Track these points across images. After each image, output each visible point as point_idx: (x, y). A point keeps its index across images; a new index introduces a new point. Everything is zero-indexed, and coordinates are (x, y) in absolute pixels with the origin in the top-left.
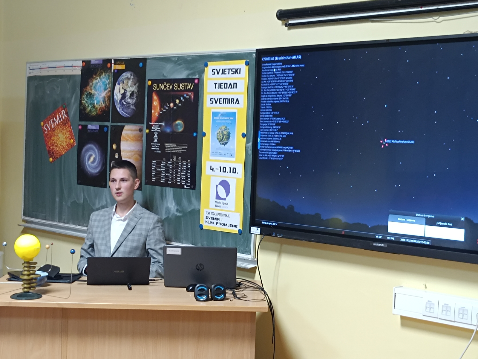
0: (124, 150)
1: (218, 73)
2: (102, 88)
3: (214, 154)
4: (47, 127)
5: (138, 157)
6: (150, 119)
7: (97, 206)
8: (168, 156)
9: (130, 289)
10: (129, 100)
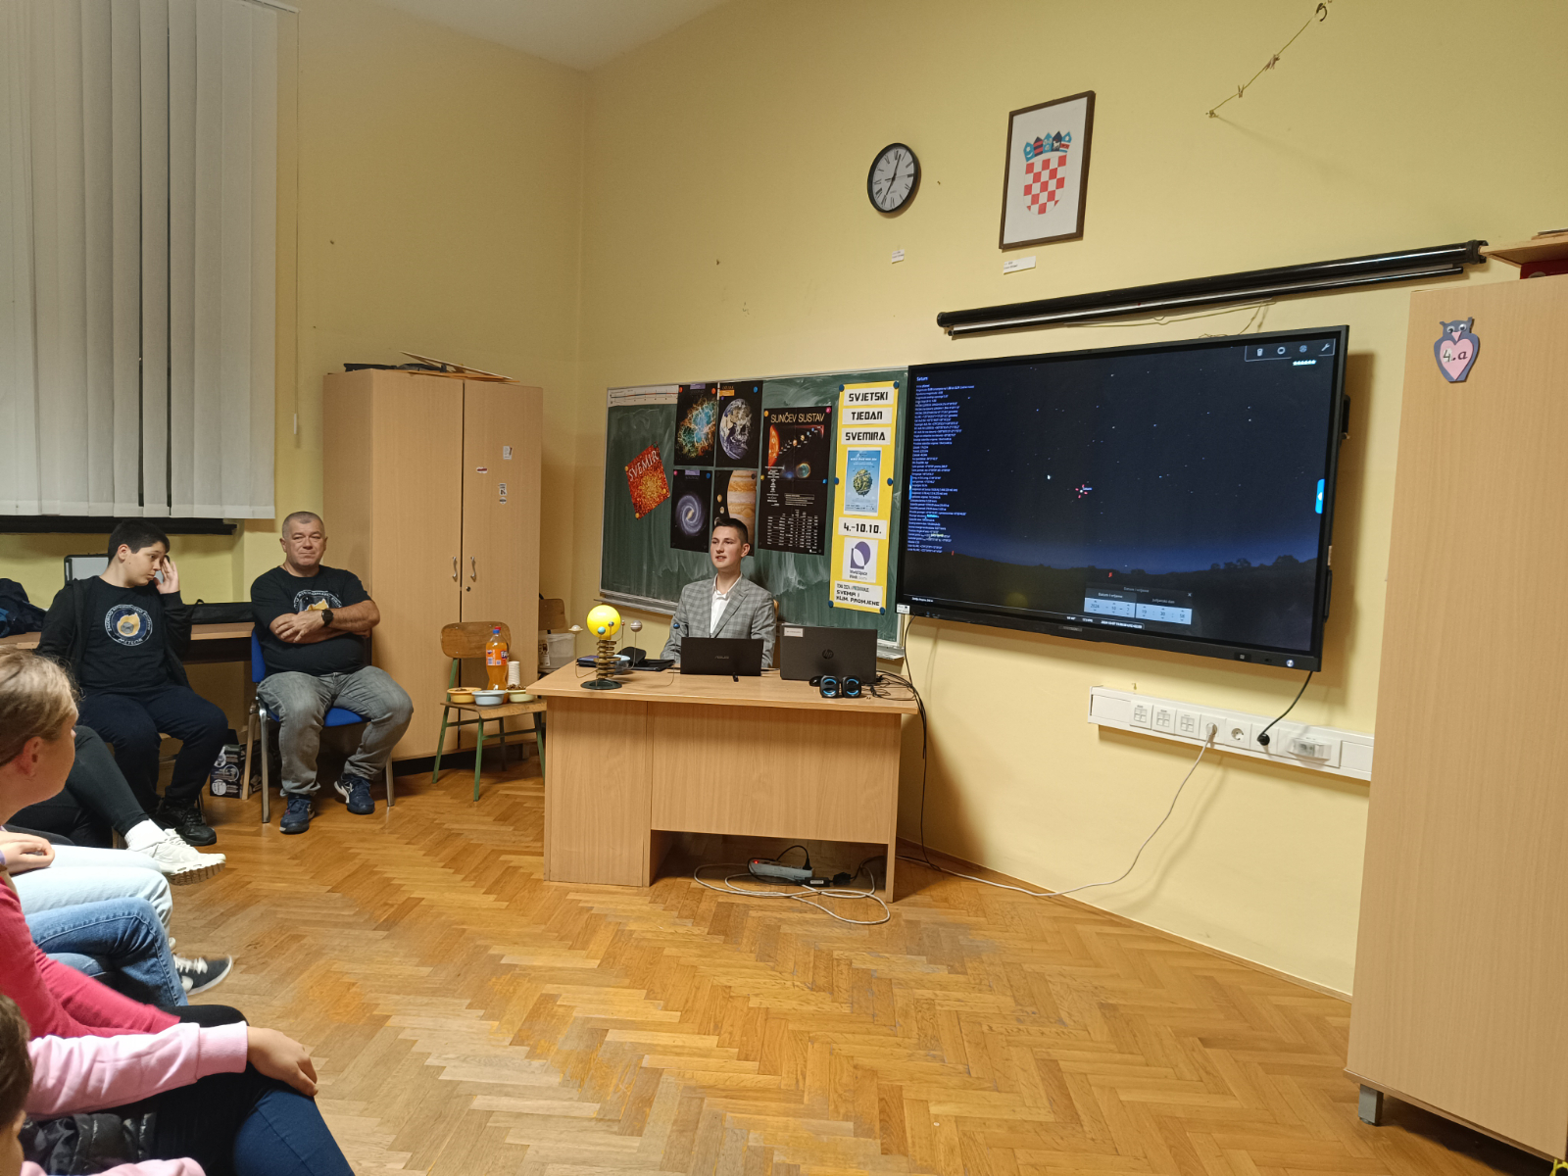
0: (732, 503)
1: (857, 399)
2: (705, 422)
3: (848, 507)
4: (632, 472)
5: (750, 511)
6: (765, 462)
7: (696, 576)
8: (790, 511)
9: (736, 680)
10: (739, 437)
